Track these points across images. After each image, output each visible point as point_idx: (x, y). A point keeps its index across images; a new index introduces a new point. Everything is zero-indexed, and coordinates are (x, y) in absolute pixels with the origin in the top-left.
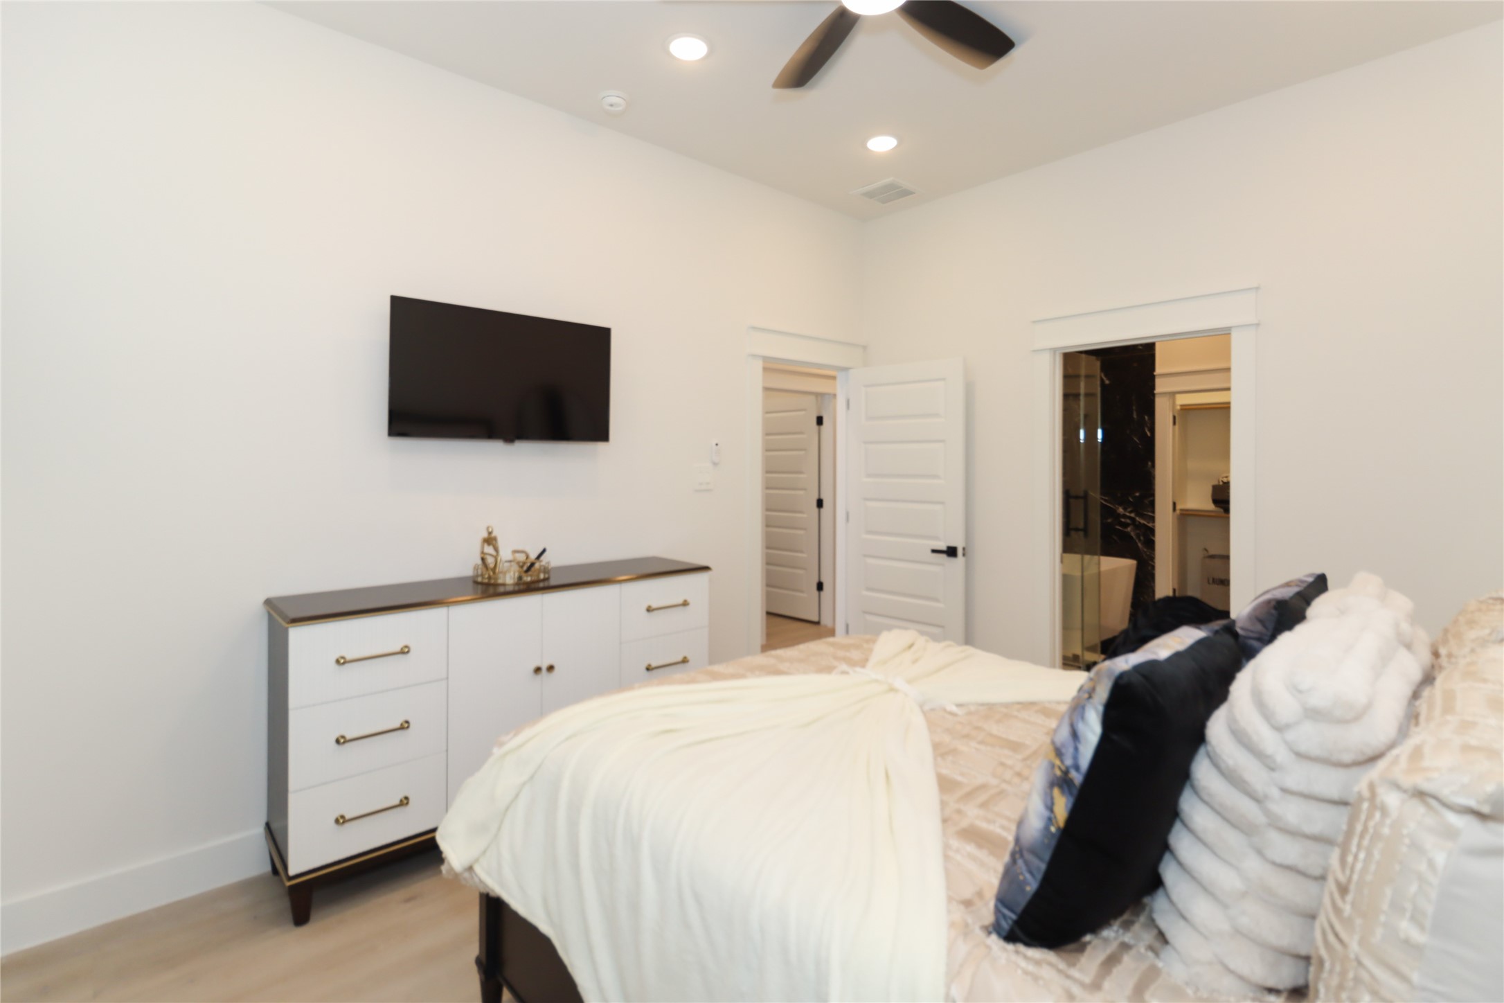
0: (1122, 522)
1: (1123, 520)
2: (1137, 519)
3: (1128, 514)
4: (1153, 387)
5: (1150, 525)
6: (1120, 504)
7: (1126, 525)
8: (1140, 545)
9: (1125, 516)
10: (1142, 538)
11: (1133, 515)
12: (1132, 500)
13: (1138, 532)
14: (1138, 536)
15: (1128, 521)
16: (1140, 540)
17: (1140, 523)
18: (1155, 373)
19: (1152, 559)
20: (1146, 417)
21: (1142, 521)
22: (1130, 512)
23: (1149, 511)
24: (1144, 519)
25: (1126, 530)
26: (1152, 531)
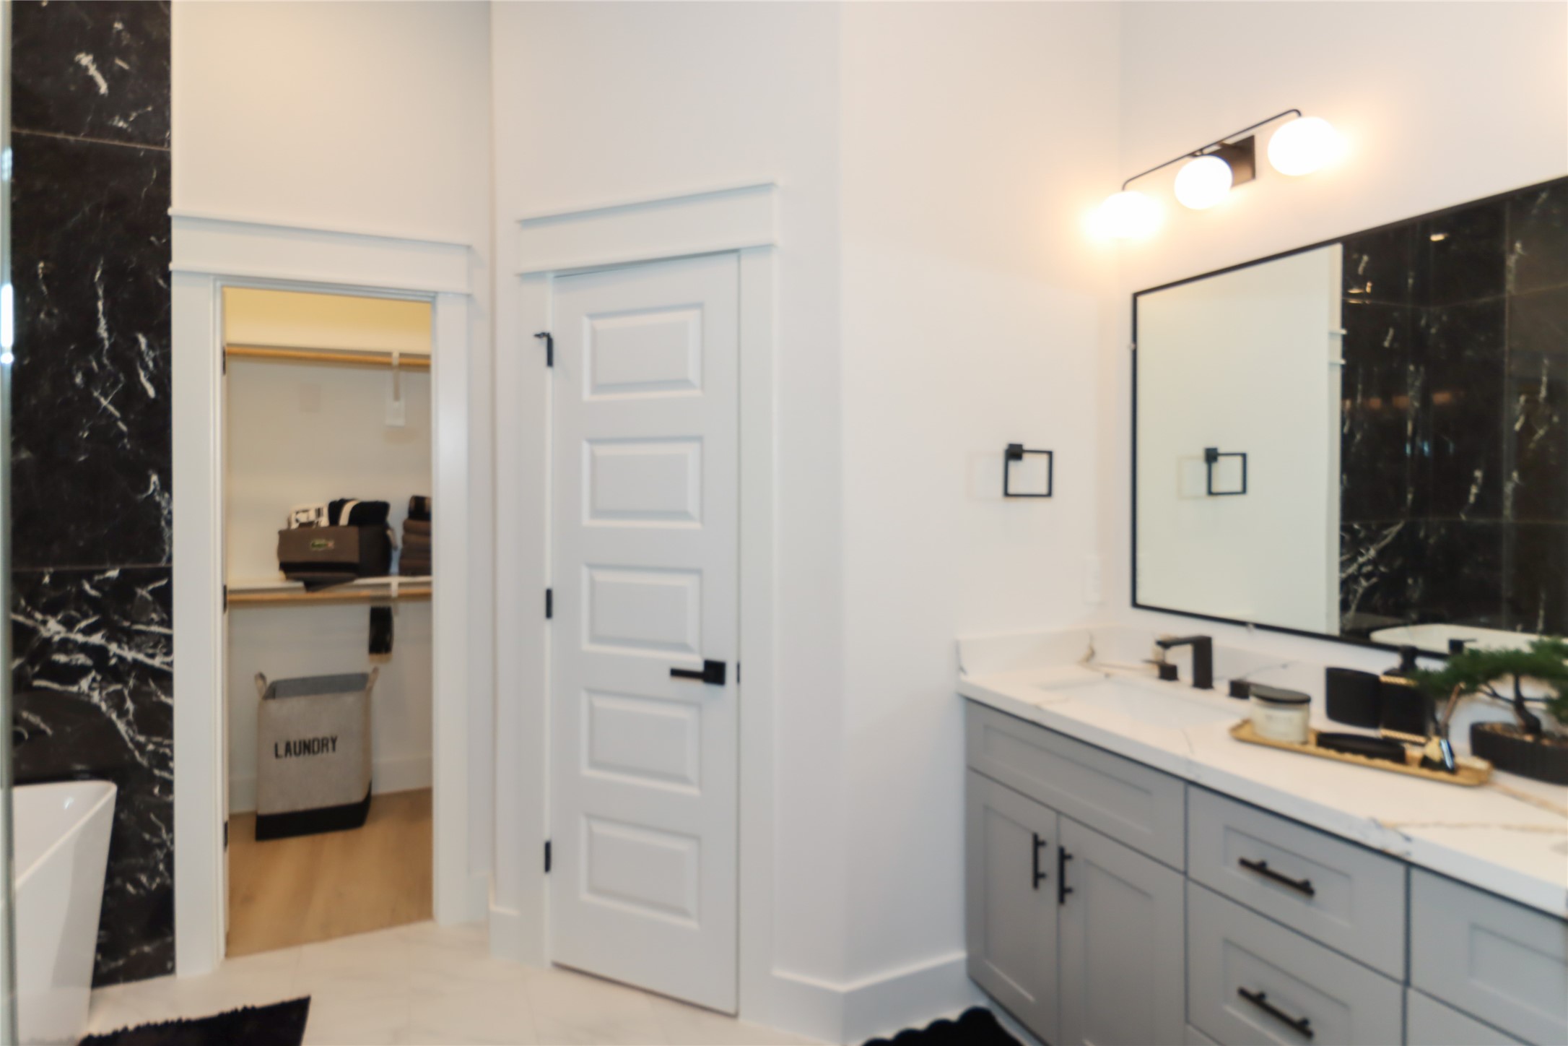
0: (56, 664)
1: (61, 658)
2: (113, 648)
3: (80, 638)
4: (165, 254)
5: (157, 662)
6: (50, 610)
7: (74, 674)
8: (121, 726)
9: (65, 645)
10: (130, 705)
11: (97, 639)
12: (93, 593)
13: (113, 688)
14: (117, 701)
15: (81, 659)
16: (122, 713)
17: (121, 659)
18: (171, 211)
19: (164, 761)
20: (143, 341)
21: (129, 655)
22: (88, 631)
23: (150, 622)
24: (139, 648)
25: (74, 689)
26: (164, 678)
